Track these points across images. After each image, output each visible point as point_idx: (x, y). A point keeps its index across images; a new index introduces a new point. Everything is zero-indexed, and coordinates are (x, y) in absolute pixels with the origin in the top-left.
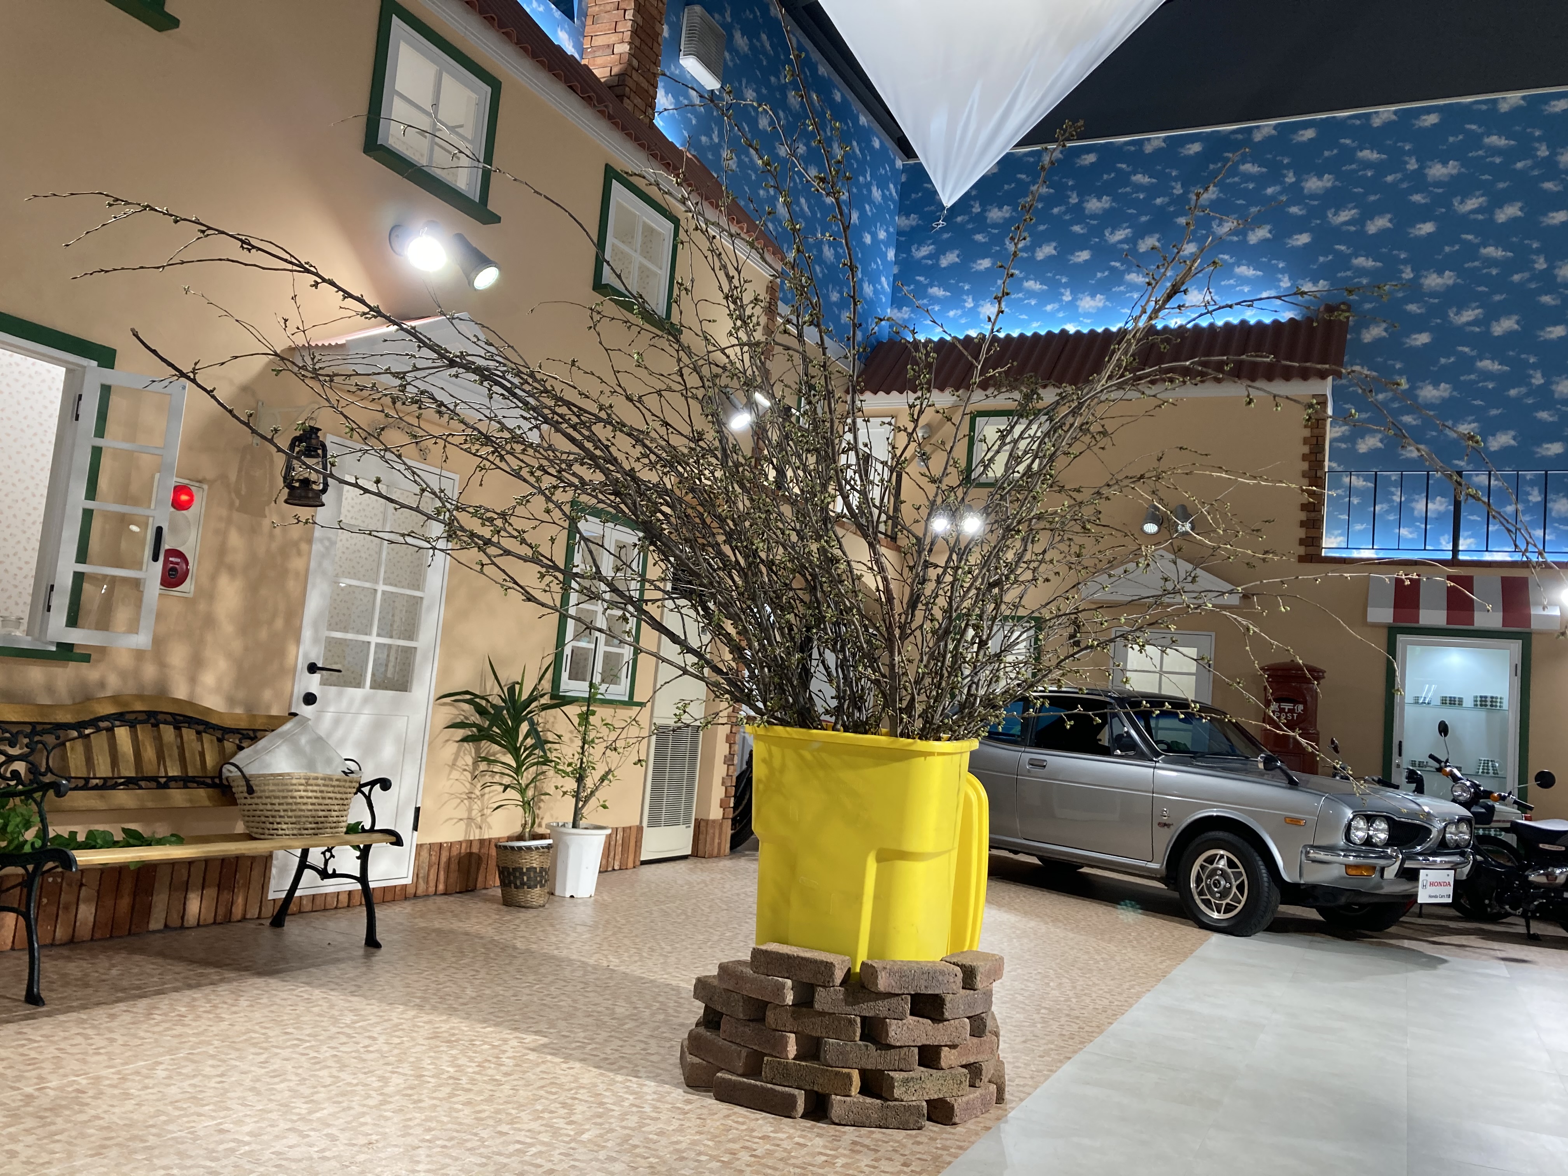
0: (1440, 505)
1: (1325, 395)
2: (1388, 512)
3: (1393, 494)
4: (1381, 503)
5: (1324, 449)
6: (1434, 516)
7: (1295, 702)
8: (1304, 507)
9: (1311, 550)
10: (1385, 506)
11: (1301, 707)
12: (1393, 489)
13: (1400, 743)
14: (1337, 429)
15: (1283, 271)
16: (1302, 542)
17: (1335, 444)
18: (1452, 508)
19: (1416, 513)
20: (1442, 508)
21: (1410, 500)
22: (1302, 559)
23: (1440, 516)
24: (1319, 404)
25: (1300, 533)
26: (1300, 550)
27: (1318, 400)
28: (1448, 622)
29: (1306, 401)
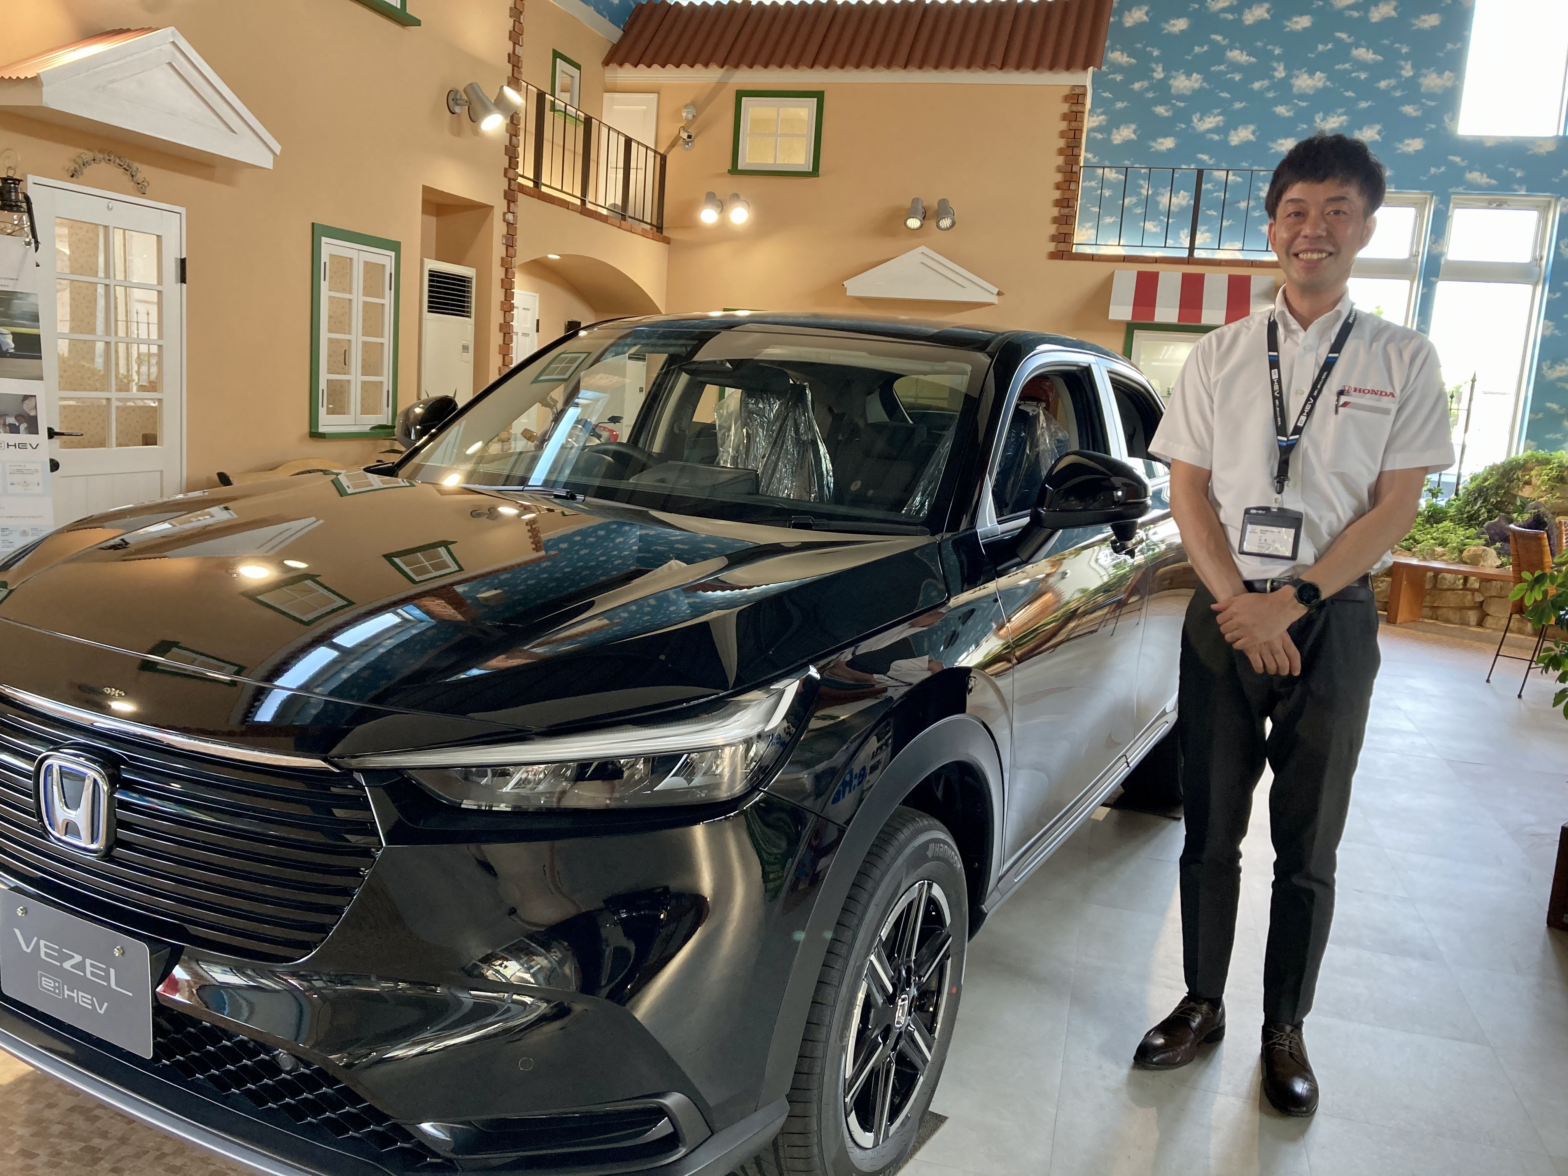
0: (1183, 199)
1: (1085, 87)
2: (1136, 205)
3: (1142, 187)
4: (1131, 196)
5: (1080, 143)
6: (1176, 210)
8: (1058, 203)
9: (1062, 247)
10: (1134, 199)
12: (1142, 182)
14: (1095, 118)
16: (1054, 238)
17: (1092, 134)
18: (1192, 202)
19: (1161, 207)
20: (1184, 203)
21: (1156, 194)
22: (1054, 256)
23: (1182, 210)
24: (1078, 95)
25: (1052, 229)
26: (1051, 247)
27: (1077, 91)
28: (1180, 318)
29: (1066, 91)
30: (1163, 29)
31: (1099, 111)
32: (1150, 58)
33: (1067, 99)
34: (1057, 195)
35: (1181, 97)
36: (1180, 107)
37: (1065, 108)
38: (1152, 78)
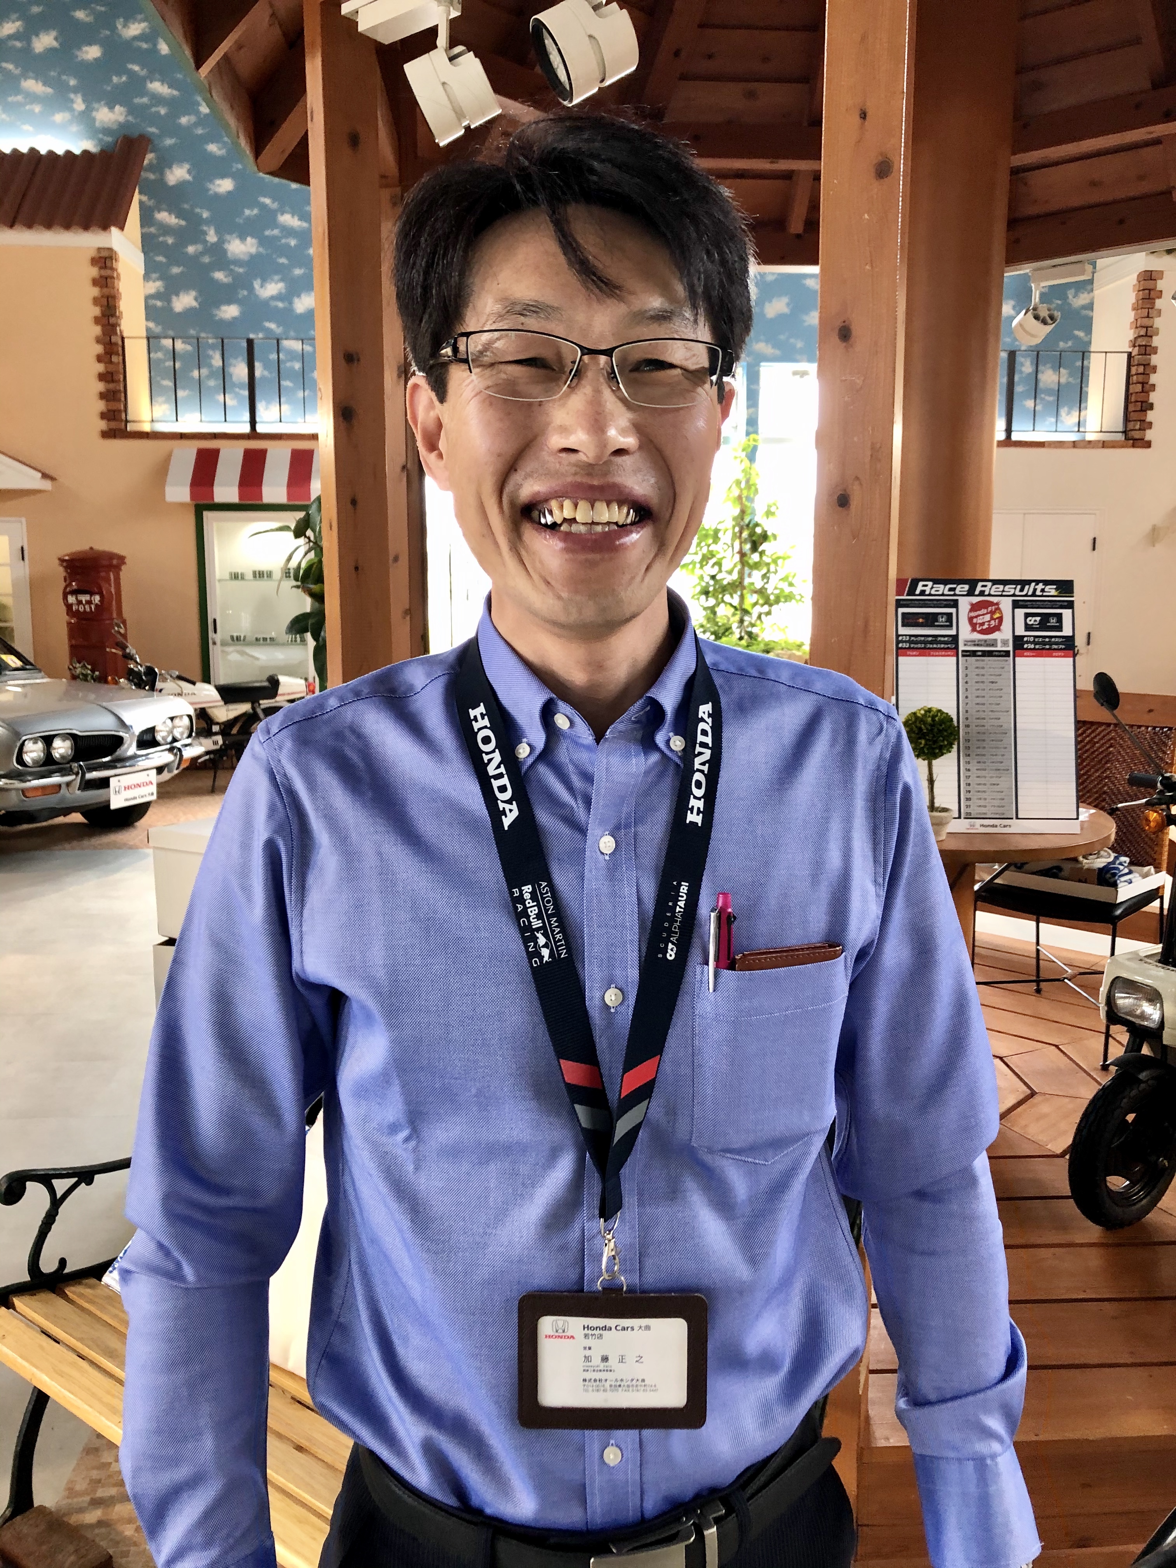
1: (111, 248)
7: (92, 594)
8: (102, 377)
9: (113, 425)
11: (97, 599)
13: (215, 621)
14: (151, 284)
15: (75, 90)
16: (103, 416)
17: (152, 302)
22: (107, 435)
24: (106, 258)
25: (101, 406)
26: (103, 425)
27: (104, 254)
28: (241, 496)
29: (93, 253)
30: (209, 190)
31: (154, 276)
32: (200, 220)
33: (94, 261)
34: (100, 368)
35: (238, 262)
36: (239, 274)
37: (94, 272)
38: (206, 241)
